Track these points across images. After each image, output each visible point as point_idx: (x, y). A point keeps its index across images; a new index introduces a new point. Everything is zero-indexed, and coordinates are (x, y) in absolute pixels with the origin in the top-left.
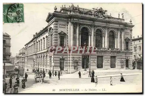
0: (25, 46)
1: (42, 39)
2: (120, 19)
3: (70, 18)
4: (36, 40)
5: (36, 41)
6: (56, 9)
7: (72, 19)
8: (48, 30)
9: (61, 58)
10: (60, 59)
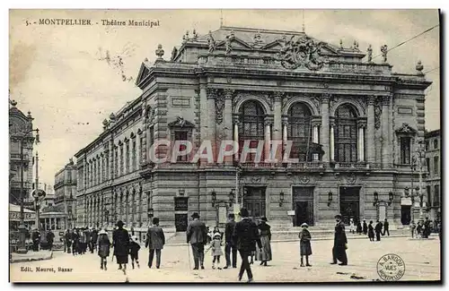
0: (77, 157)
1: (129, 138)
2: (375, 65)
3: (202, 77)
4: (112, 140)
5: (110, 143)
6: (160, 53)
7: (209, 81)
8: (144, 111)
9: (178, 196)
10: (176, 199)
